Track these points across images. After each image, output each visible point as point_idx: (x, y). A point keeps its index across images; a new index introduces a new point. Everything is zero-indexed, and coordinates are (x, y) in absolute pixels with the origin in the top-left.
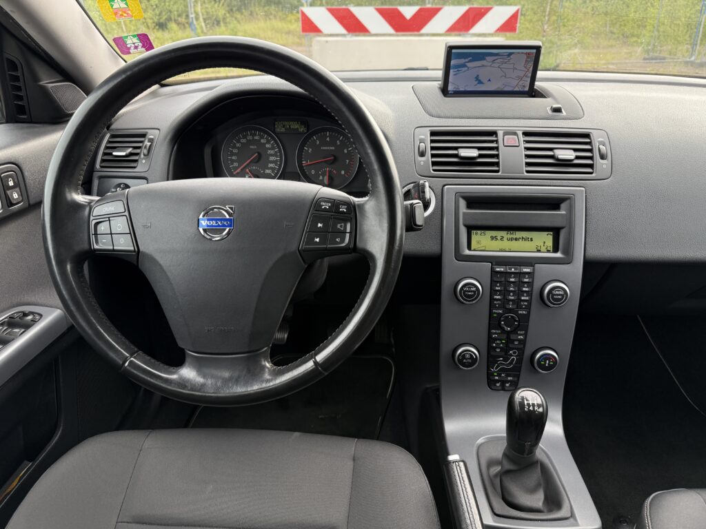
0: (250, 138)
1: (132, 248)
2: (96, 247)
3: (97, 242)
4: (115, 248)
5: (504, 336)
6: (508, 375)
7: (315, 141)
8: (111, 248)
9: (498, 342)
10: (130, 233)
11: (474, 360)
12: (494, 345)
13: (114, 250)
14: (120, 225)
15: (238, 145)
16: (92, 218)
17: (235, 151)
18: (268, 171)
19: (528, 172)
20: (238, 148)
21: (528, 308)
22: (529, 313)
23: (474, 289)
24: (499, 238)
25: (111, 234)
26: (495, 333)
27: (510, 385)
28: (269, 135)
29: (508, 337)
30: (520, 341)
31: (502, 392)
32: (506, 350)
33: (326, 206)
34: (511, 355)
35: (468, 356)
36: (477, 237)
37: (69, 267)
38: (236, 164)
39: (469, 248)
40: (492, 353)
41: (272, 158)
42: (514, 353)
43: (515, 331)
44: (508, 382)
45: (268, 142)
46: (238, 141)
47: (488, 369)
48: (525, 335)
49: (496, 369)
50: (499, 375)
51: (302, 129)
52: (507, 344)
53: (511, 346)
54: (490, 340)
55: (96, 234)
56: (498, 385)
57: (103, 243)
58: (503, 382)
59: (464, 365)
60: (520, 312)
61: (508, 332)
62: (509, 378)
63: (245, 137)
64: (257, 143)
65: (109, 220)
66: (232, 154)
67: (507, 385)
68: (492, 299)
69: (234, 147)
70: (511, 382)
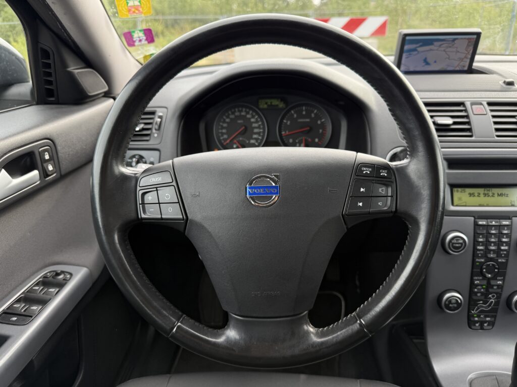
0: (237, 114)
1: (181, 217)
2: (143, 216)
3: (144, 212)
4: (163, 217)
5: (485, 282)
6: (486, 316)
7: (293, 115)
8: (160, 217)
9: (479, 287)
10: (179, 202)
11: (459, 305)
12: (476, 290)
13: (162, 219)
14: (168, 194)
15: (228, 120)
16: (138, 188)
17: (225, 125)
18: (252, 141)
19: (498, 136)
20: (227, 123)
21: (507, 256)
22: (507, 260)
23: (461, 241)
24: (476, 194)
25: (159, 203)
26: (478, 280)
27: (488, 325)
28: (254, 111)
29: (489, 283)
30: (498, 286)
31: (480, 331)
32: (486, 295)
33: (367, 171)
34: (490, 298)
35: (453, 301)
36: (458, 194)
37: (116, 237)
38: (225, 136)
39: (453, 204)
40: (474, 297)
41: (256, 130)
42: (493, 296)
43: (495, 278)
44: (486, 322)
45: (253, 117)
46: (228, 117)
47: (469, 311)
48: (503, 280)
49: (476, 311)
50: (478, 316)
51: (281, 105)
52: (487, 289)
53: (491, 290)
54: (472, 285)
55: (143, 203)
56: (477, 325)
57: (150, 212)
58: (482, 323)
59: (450, 309)
60: (500, 260)
61: (489, 279)
62: (488, 319)
63: (233, 113)
64: (244, 117)
65: (157, 190)
66: (223, 128)
67: (486, 325)
68: (475, 250)
69: (224, 122)
70: (488, 322)
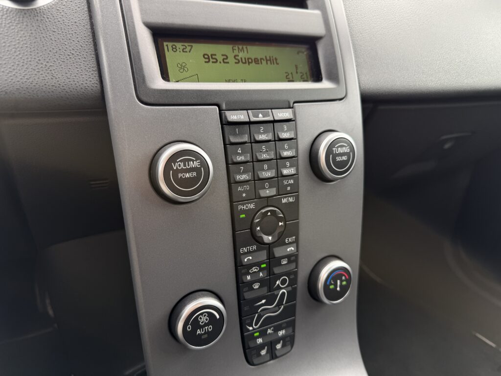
5: (263, 256)
6: (277, 329)
9: (254, 269)
12: (249, 278)
21: (295, 191)
22: (297, 198)
24: (220, 58)
26: (249, 253)
27: (283, 346)
29: (271, 256)
30: (289, 257)
31: (272, 362)
32: (268, 283)
34: (279, 288)
39: (165, 76)
40: (248, 295)
42: (283, 282)
43: (280, 242)
44: (278, 340)
47: (243, 330)
48: (296, 242)
49: (257, 323)
50: (263, 334)
52: (269, 270)
53: (277, 270)
54: (240, 268)
56: (263, 352)
58: (271, 346)
59: (199, 341)
60: (284, 201)
61: (270, 247)
62: (281, 333)
67: (279, 346)
68: (231, 183)
70: (283, 338)
